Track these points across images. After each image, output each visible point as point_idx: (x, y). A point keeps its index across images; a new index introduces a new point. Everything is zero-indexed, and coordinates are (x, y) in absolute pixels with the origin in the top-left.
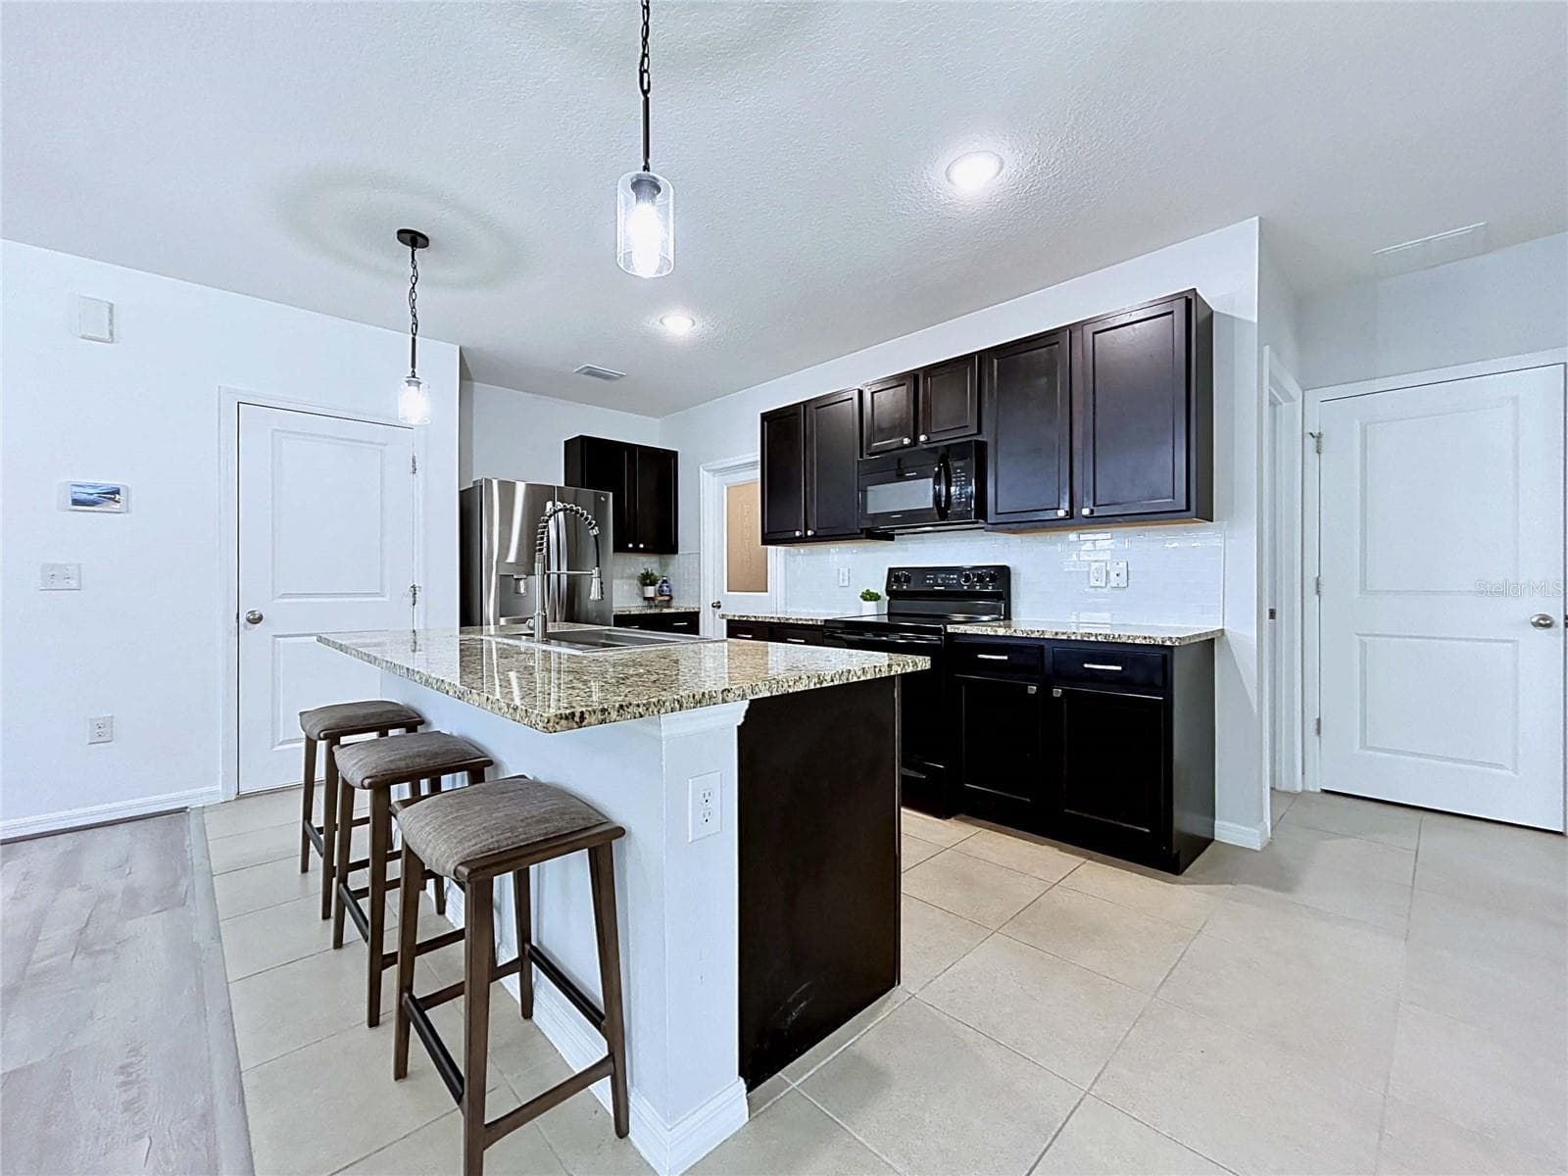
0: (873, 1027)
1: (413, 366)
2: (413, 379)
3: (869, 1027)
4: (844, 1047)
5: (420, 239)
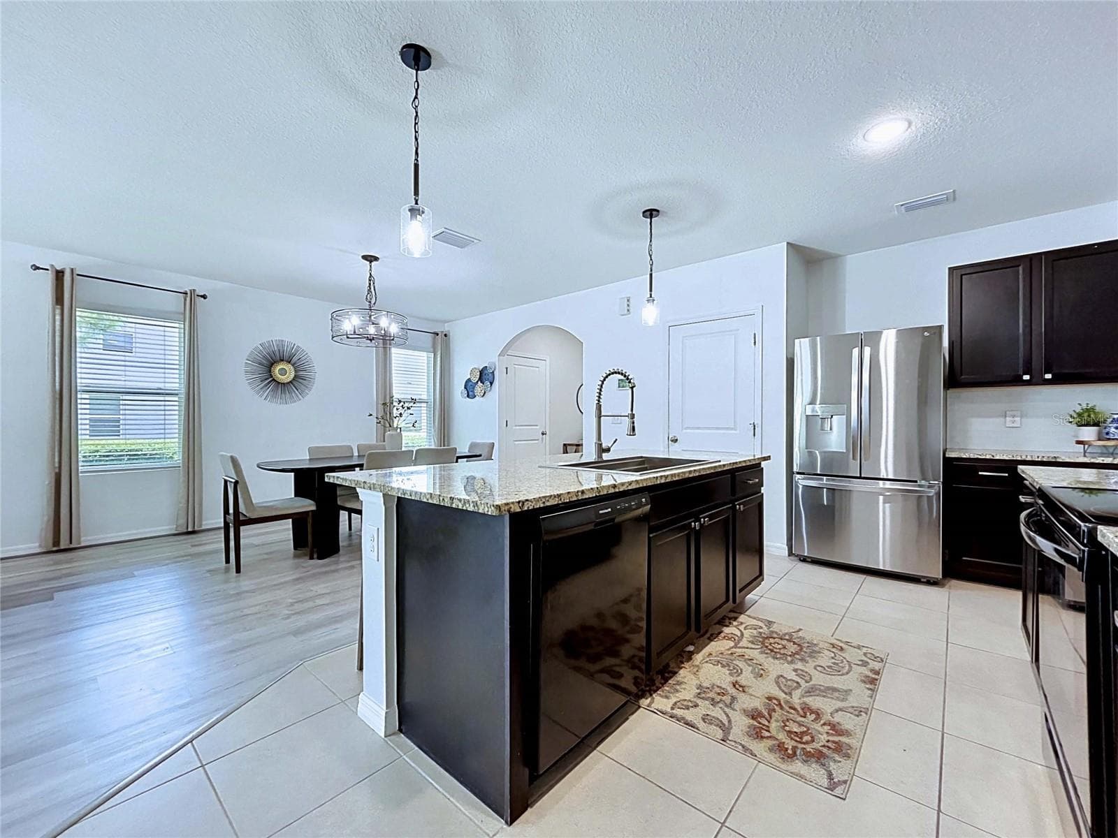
0: (452, 802)
1: (651, 290)
2: (651, 299)
3: (451, 799)
4: (433, 782)
5: (654, 213)
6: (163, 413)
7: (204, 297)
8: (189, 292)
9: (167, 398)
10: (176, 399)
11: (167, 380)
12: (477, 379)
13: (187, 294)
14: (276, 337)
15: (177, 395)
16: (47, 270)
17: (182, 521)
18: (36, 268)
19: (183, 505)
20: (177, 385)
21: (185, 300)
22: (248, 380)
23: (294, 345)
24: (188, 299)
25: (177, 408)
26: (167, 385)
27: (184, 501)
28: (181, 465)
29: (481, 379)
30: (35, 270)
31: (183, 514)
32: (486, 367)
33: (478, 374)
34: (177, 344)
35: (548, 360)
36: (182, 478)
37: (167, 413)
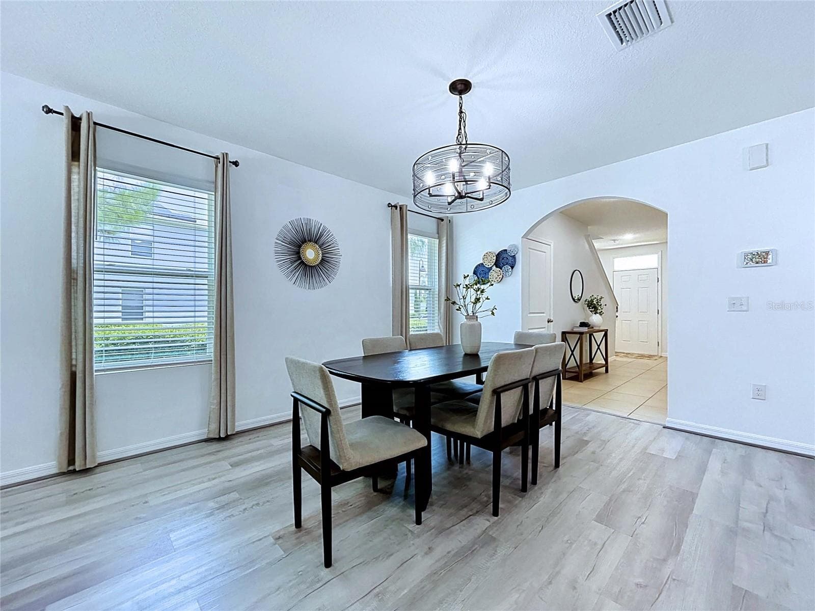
6: (192, 298)
7: (236, 164)
8: (221, 157)
9: (198, 281)
10: (205, 282)
11: (197, 260)
12: (493, 264)
13: (219, 159)
14: (304, 215)
15: (207, 277)
16: (62, 114)
17: (214, 426)
18: (49, 111)
19: (215, 407)
20: (206, 266)
21: (217, 166)
22: (278, 261)
23: (321, 224)
24: (220, 165)
25: (206, 292)
26: (197, 265)
27: (216, 401)
28: (213, 359)
29: (497, 265)
30: (47, 113)
31: (215, 417)
32: (506, 250)
33: (495, 258)
34: (206, 218)
35: (552, 245)
36: (214, 376)
37: (197, 298)
